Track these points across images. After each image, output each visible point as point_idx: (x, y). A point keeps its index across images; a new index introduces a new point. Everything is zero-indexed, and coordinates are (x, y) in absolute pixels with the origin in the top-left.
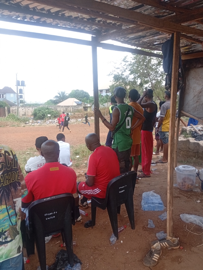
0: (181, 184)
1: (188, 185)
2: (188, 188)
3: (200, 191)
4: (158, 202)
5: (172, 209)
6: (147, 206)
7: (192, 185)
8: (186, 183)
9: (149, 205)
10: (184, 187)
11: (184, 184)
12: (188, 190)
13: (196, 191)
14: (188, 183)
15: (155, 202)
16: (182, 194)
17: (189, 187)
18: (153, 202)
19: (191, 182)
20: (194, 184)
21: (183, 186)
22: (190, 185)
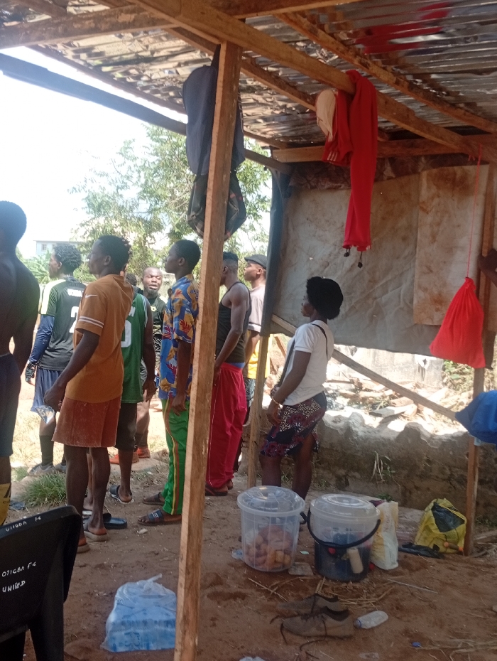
0: (254, 551)
1: (275, 554)
2: (276, 562)
3: (312, 574)
4: (165, 618)
5: (191, 644)
6: (123, 633)
7: (287, 552)
8: (268, 547)
9: (132, 630)
10: (261, 559)
11: (262, 551)
12: (274, 568)
13: (299, 572)
14: (276, 546)
15: (154, 619)
16: (251, 585)
17: (279, 559)
18: (148, 617)
19: (284, 544)
20: (294, 549)
21: (258, 555)
22: (280, 554)
